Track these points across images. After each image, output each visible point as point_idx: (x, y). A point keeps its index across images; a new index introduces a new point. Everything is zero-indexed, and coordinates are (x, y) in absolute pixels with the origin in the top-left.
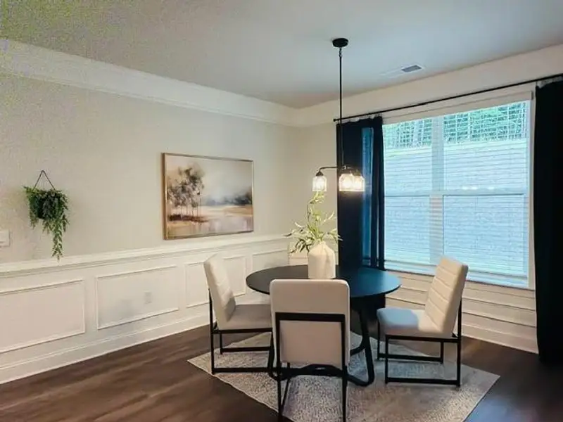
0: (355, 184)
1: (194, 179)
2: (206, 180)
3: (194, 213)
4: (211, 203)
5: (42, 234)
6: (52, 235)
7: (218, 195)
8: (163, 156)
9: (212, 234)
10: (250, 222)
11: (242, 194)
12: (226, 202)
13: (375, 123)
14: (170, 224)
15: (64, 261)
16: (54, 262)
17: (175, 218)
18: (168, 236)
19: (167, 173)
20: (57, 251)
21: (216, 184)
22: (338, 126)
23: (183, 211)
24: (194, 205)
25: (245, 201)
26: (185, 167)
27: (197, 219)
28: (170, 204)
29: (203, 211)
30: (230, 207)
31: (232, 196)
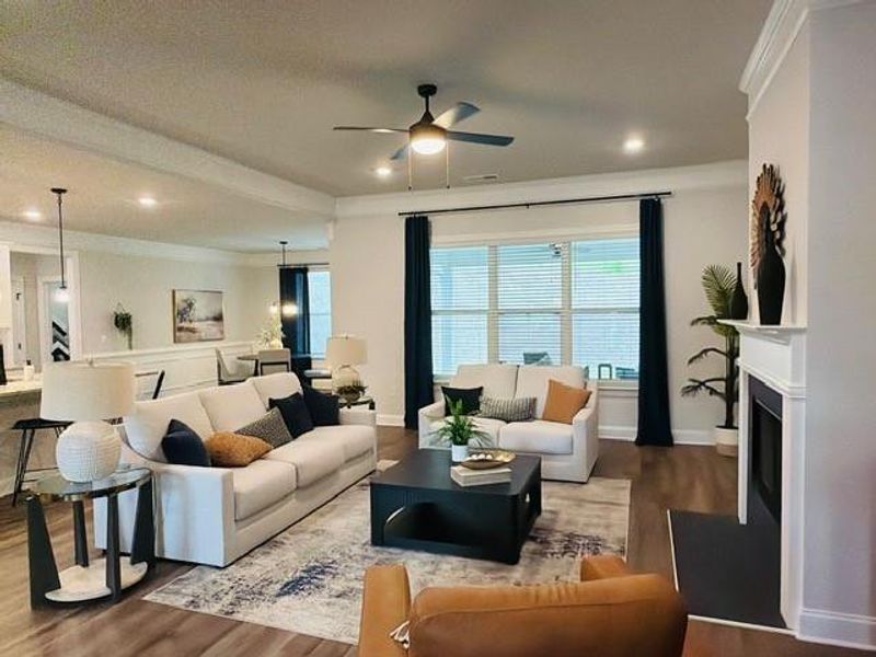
0: (292, 310)
1: (190, 305)
2: (196, 305)
3: (192, 326)
4: (200, 320)
5: (122, 338)
6: (127, 337)
7: (203, 316)
8: (174, 292)
9: (201, 340)
10: (222, 332)
11: (217, 313)
12: (207, 319)
13: (304, 271)
14: (178, 334)
15: (134, 352)
16: (128, 352)
17: (180, 329)
18: (176, 340)
19: (177, 301)
20: (131, 347)
21: (201, 309)
22: (281, 270)
23: (184, 324)
24: (191, 321)
25: (219, 318)
26: (185, 298)
27: (192, 331)
28: (178, 320)
29: (195, 325)
30: (210, 322)
31: (211, 315)
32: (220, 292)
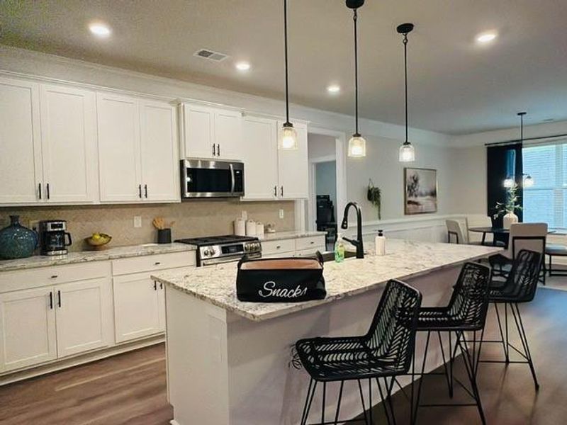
1: (416, 181)
2: (420, 183)
3: (416, 200)
4: (422, 195)
6: (377, 208)
7: (423, 192)
8: (405, 170)
9: (422, 213)
10: (436, 206)
11: (432, 190)
12: (426, 195)
14: (407, 207)
15: (382, 221)
16: (378, 222)
17: (410, 202)
18: (406, 213)
19: (407, 178)
20: (379, 217)
21: (422, 187)
23: (412, 199)
24: (416, 196)
25: (433, 194)
26: (413, 175)
27: (416, 203)
28: (408, 195)
29: (419, 199)
30: (428, 197)
31: (429, 191)
32: (435, 170)
